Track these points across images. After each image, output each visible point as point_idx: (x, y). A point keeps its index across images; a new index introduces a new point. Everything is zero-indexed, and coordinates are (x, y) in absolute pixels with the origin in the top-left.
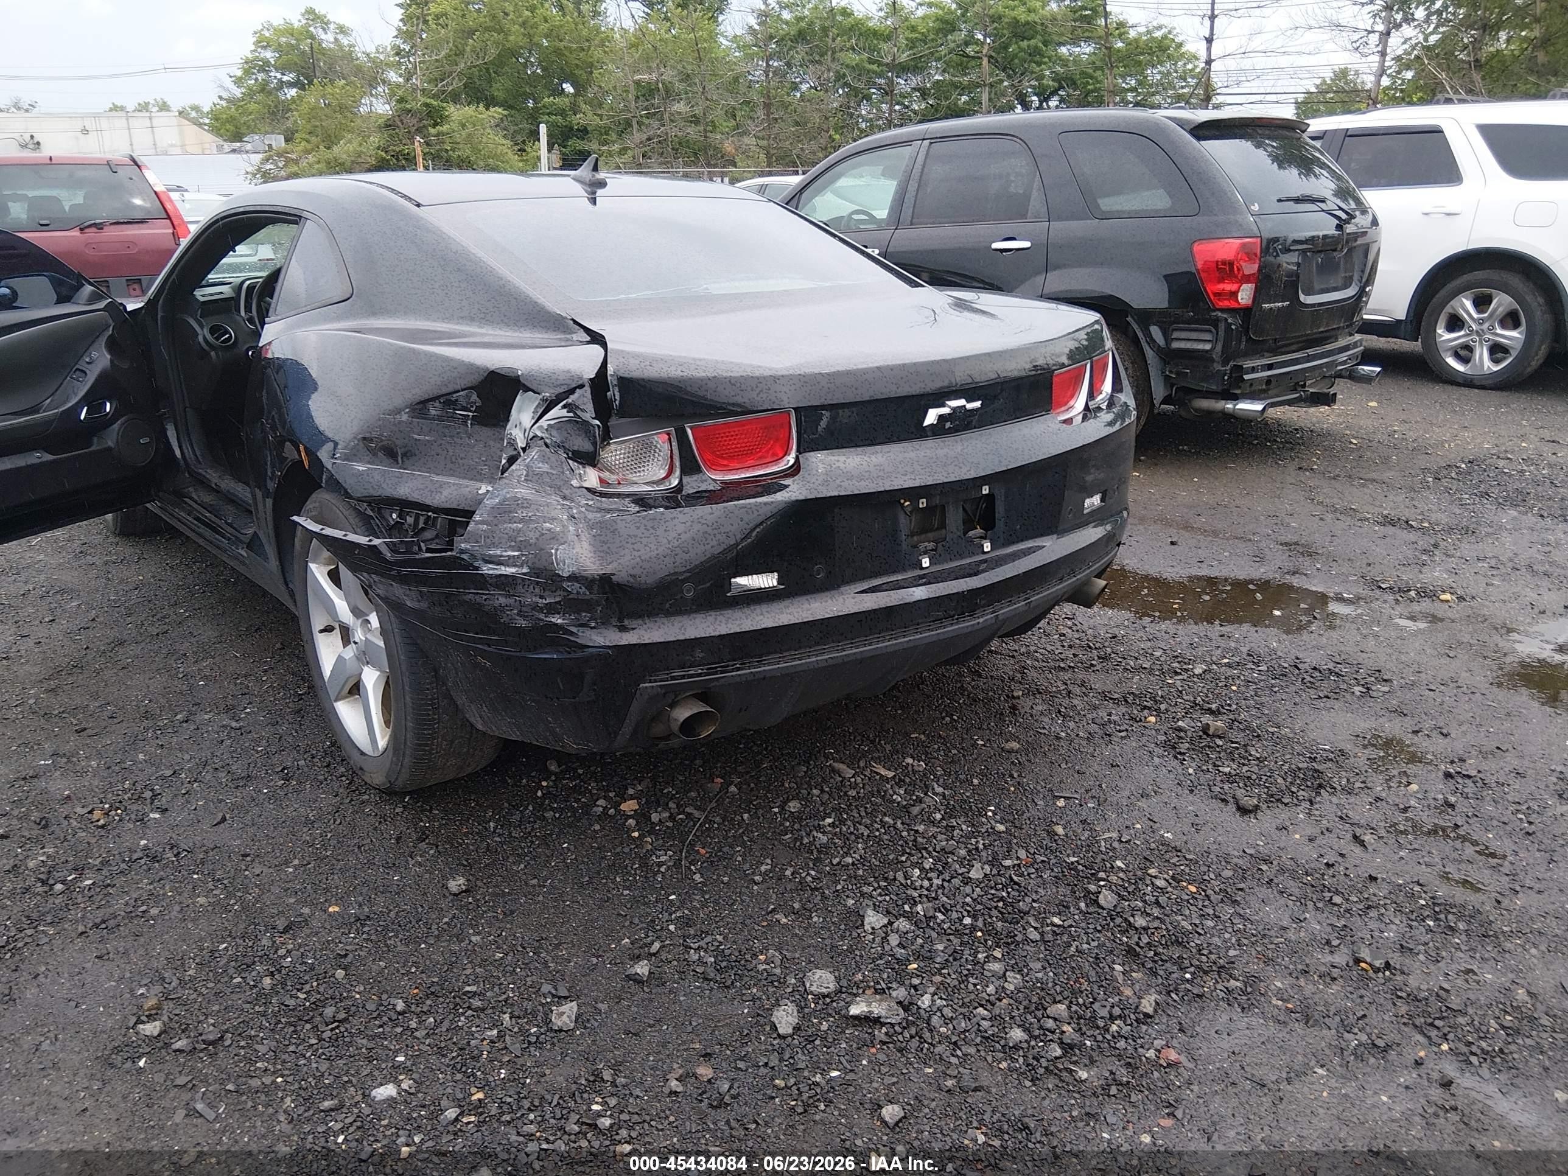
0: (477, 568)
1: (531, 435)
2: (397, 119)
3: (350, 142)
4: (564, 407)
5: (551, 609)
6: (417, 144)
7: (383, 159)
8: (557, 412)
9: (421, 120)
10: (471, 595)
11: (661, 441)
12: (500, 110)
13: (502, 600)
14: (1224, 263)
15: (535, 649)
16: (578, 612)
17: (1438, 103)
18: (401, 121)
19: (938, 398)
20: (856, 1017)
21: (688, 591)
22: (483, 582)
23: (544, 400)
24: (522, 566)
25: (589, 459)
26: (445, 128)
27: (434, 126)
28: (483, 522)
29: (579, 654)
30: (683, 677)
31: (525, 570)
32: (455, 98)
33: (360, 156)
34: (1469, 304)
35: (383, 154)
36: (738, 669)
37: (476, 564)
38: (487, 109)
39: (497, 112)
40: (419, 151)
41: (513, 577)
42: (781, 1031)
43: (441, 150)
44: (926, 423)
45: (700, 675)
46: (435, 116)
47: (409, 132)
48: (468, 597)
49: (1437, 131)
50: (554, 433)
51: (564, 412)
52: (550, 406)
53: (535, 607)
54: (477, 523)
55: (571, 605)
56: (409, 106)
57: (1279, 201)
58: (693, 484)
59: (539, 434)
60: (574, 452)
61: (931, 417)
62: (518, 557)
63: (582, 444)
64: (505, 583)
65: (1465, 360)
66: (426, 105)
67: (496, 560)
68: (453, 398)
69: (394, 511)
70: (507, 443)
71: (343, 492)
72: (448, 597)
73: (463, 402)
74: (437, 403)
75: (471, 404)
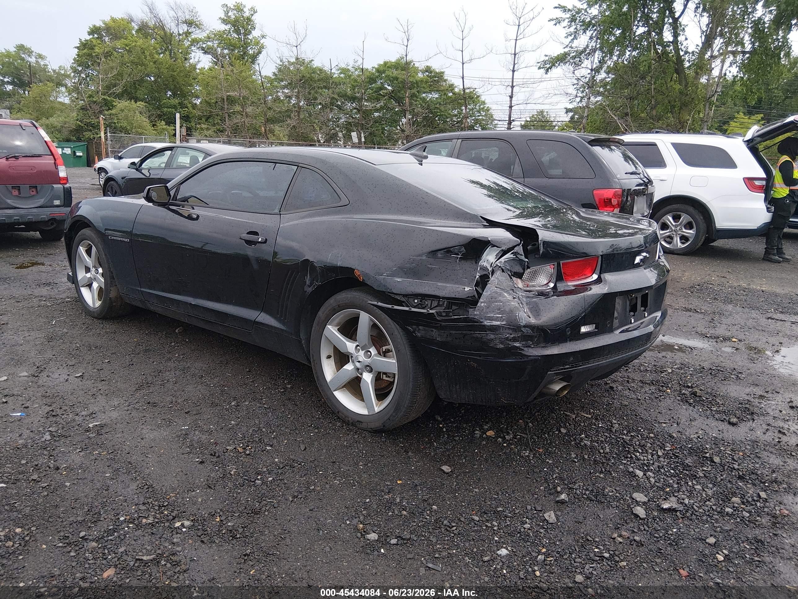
0: (482, 322)
1: (495, 265)
2: (88, 106)
3: (59, 116)
4: (512, 253)
5: (515, 340)
6: (101, 119)
7: (80, 126)
8: (509, 255)
9: (101, 107)
10: (477, 334)
11: (550, 268)
12: (143, 103)
13: (492, 336)
14: (607, 199)
15: (504, 358)
16: (527, 341)
17: (653, 133)
18: (90, 107)
19: (638, 253)
20: (666, 509)
21: (568, 332)
22: (484, 328)
23: (502, 250)
24: (502, 321)
25: (520, 276)
26: (113, 112)
27: (108, 110)
28: (484, 302)
29: (526, 359)
30: (562, 369)
31: (504, 323)
32: (120, 96)
33: (66, 124)
34: (671, 219)
35: (80, 123)
36: (581, 366)
37: (481, 320)
38: (136, 102)
39: (140, 104)
40: (102, 122)
41: (498, 326)
42: (641, 517)
43: (112, 123)
44: (636, 262)
45: (567, 368)
46: (108, 105)
47: (95, 113)
48: (475, 335)
49: (654, 145)
50: (507, 264)
51: (512, 256)
52: (505, 253)
53: (507, 339)
54: (482, 302)
55: (525, 338)
56: (95, 100)
57: (626, 173)
58: (561, 286)
59: (499, 265)
60: (514, 272)
61: (638, 260)
62: (501, 317)
63: (518, 269)
64: (494, 329)
65: (669, 243)
66: (104, 99)
67: (491, 319)
68: (451, 249)
69: (417, 299)
70: (480, 269)
71: (388, 290)
72: (465, 335)
73: (456, 251)
74: (442, 252)
75: (460, 252)
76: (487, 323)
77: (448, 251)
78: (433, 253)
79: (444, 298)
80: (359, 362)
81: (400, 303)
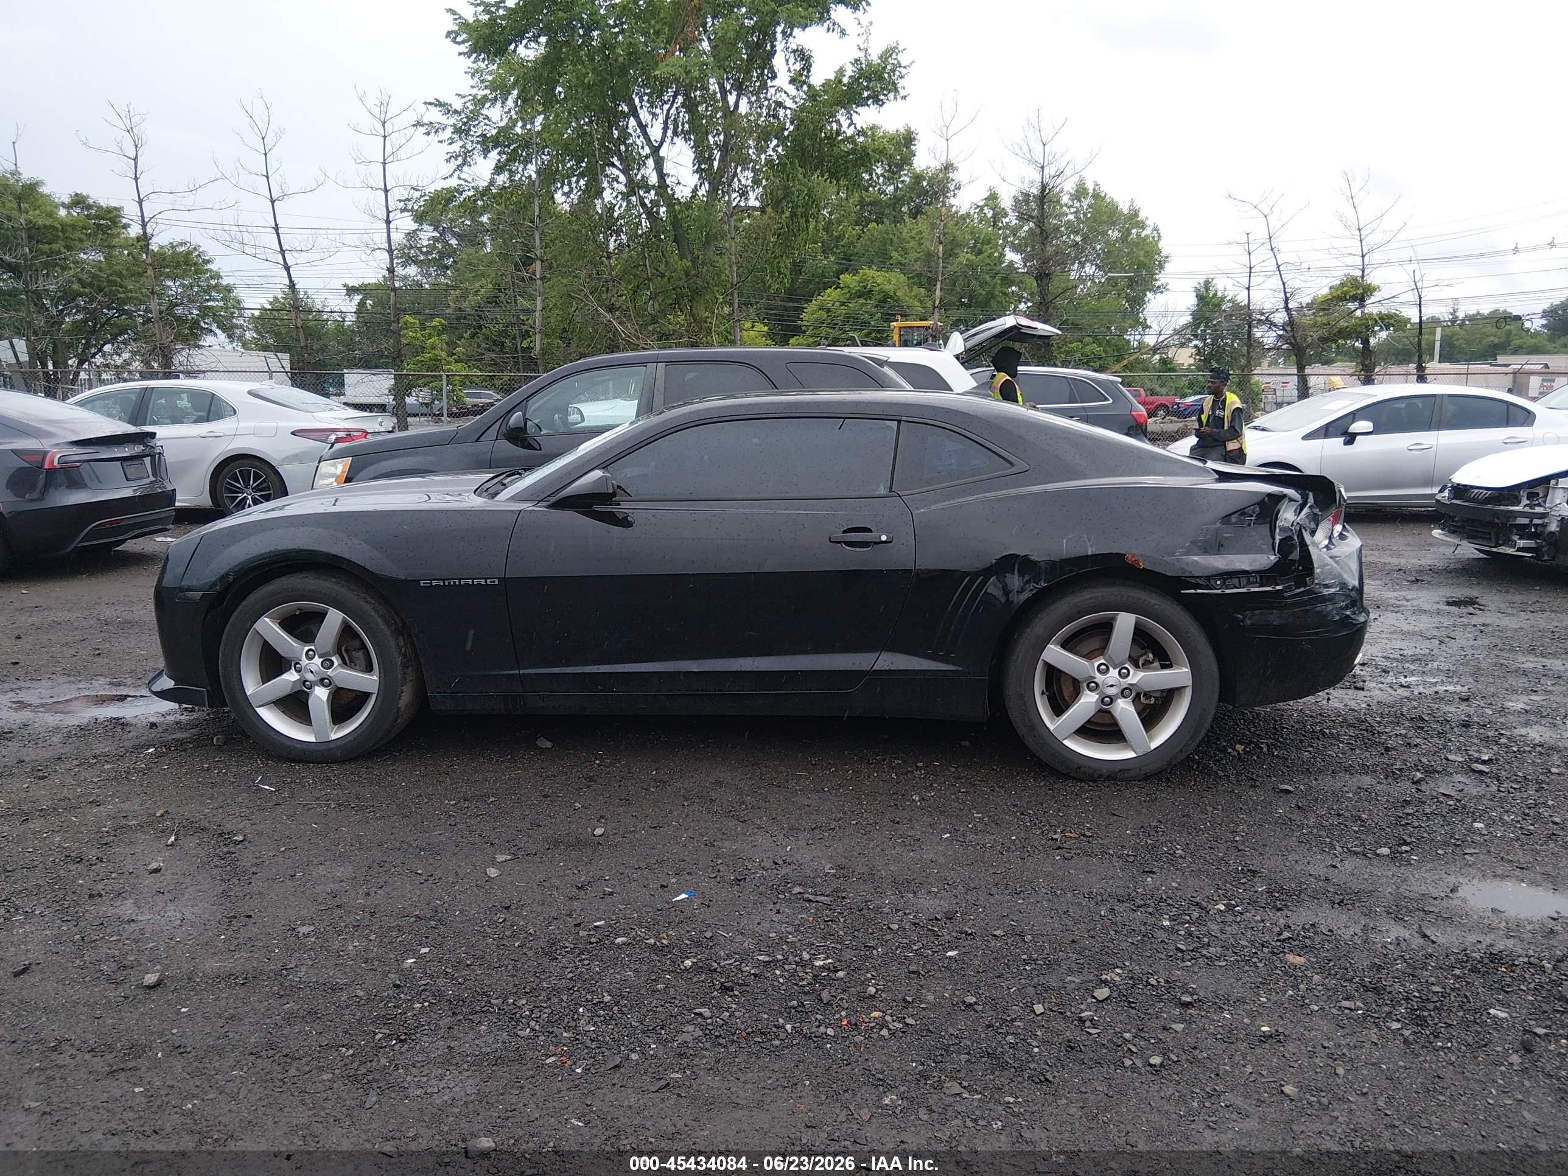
1: (1296, 523)
4: (1309, 507)
8: (1307, 510)
13: (1330, 607)
23: (1300, 504)
25: (1313, 533)
41: (1335, 594)
50: (1306, 521)
51: (1309, 510)
53: (1341, 607)
60: (1311, 530)
63: (1313, 526)
64: (1331, 598)
67: (1327, 586)
68: (1246, 510)
69: (1219, 579)
70: (1280, 530)
71: (1187, 574)
72: (1307, 610)
73: (1251, 512)
74: (1236, 515)
75: (1254, 513)
76: (1326, 592)
77: (1242, 512)
78: (1226, 519)
79: (1254, 572)
80: (1112, 686)
81: (1197, 586)
